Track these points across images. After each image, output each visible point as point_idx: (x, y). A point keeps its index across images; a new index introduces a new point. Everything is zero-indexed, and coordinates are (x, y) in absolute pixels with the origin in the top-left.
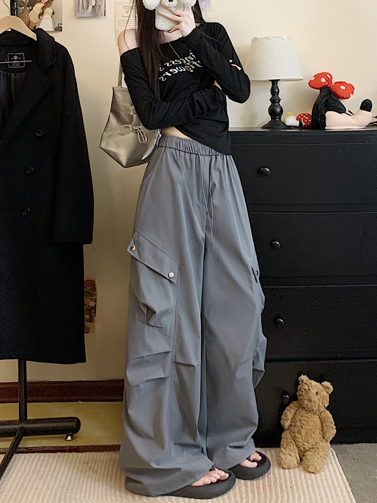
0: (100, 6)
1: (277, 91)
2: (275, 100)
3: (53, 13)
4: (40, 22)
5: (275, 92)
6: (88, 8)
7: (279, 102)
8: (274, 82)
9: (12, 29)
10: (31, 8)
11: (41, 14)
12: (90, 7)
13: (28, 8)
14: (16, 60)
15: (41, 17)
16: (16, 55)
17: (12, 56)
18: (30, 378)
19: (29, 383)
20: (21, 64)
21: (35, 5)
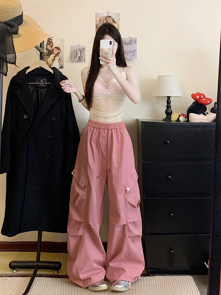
0: (82, 57)
1: (170, 102)
2: (168, 106)
3: (59, 59)
4: (53, 64)
5: (169, 102)
6: (76, 57)
7: (170, 108)
8: (169, 98)
9: (40, 67)
10: (48, 56)
11: (54, 60)
12: (78, 57)
13: (47, 56)
14: (42, 82)
15: (53, 61)
16: (42, 80)
17: (40, 80)
18: (43, 239)
19: (43, 242)
20: (45, 84)
21: (51, 55)
